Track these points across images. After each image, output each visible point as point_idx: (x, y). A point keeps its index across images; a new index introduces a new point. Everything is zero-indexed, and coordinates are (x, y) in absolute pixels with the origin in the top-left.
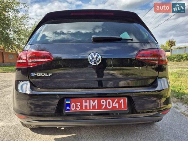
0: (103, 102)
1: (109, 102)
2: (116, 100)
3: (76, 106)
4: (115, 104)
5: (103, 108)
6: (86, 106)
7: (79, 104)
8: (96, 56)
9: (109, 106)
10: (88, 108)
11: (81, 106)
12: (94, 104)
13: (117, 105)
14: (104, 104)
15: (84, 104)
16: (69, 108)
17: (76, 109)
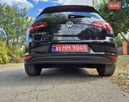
0: (74, 47)
1: (77, 47)
2: (81, 46)
3: (59, 48)
4: (81, 48)
5: (74, 49)
6: (64, 48)
7: (60, 47)
8: (70, 23)
9: (77, 48)
10: (65, 49)
11: (62, 48)
12: (68, 48)
13: (82, 48)
14: (75, 47)
15: (63, 47)
16: (55, 49)
17: (58, 50)
